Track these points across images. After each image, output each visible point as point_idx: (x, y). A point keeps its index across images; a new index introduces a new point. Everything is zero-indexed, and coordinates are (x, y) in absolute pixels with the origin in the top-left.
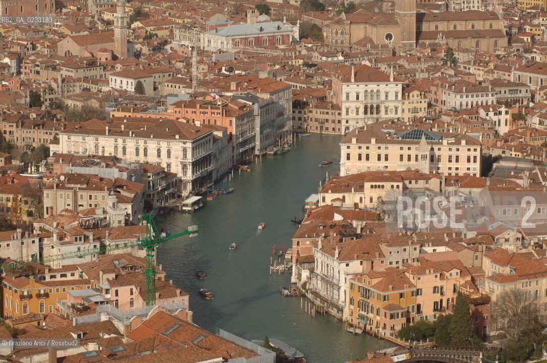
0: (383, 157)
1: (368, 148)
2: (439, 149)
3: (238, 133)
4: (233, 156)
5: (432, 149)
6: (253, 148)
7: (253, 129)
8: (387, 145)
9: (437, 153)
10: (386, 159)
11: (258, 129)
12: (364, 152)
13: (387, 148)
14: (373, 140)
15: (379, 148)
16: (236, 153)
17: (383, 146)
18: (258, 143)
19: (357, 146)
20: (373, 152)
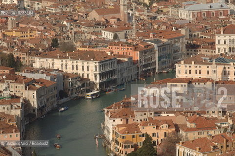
0: (198, 72)
1: (190, 67)
2: (228, 68)
3: (142, 60)
4: (138, 73)
5: (225, 68)
6: (154, 69)
7: (154, 58)
8: (200, 65)
9: (227, 70)
10: (200, 73)
11: (157, 58)
12: (188, 69)
13: (200, 67)
14: (193, 63)
15: (196, 67)
16: (140, 71)
17: (198, 66)
18: (157, 66)
19: (184, 66)
20: (193, 69)
